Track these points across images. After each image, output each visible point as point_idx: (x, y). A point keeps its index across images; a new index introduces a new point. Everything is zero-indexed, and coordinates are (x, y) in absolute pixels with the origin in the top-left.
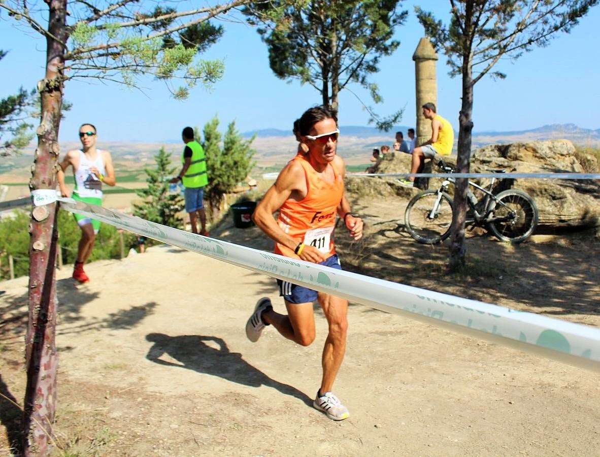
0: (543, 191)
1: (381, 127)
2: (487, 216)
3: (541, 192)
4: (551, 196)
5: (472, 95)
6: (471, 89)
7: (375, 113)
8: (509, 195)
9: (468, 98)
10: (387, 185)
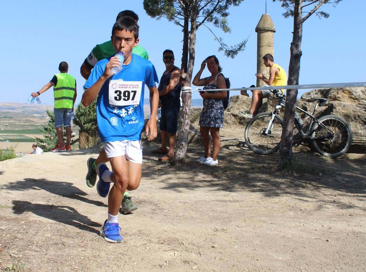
0: (357, 117)
1: (228, 55)
2: (311, 134)
3: (355, 118)
4: (363, 121)
5: (302, 30)
6: (301, 25)
7: (224, 44)
8: (329, 119)
9: (298, 32)
10: (232, 116)
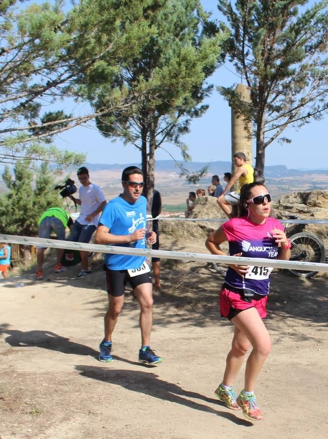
8: (301, 237)
10: (199, 228)
